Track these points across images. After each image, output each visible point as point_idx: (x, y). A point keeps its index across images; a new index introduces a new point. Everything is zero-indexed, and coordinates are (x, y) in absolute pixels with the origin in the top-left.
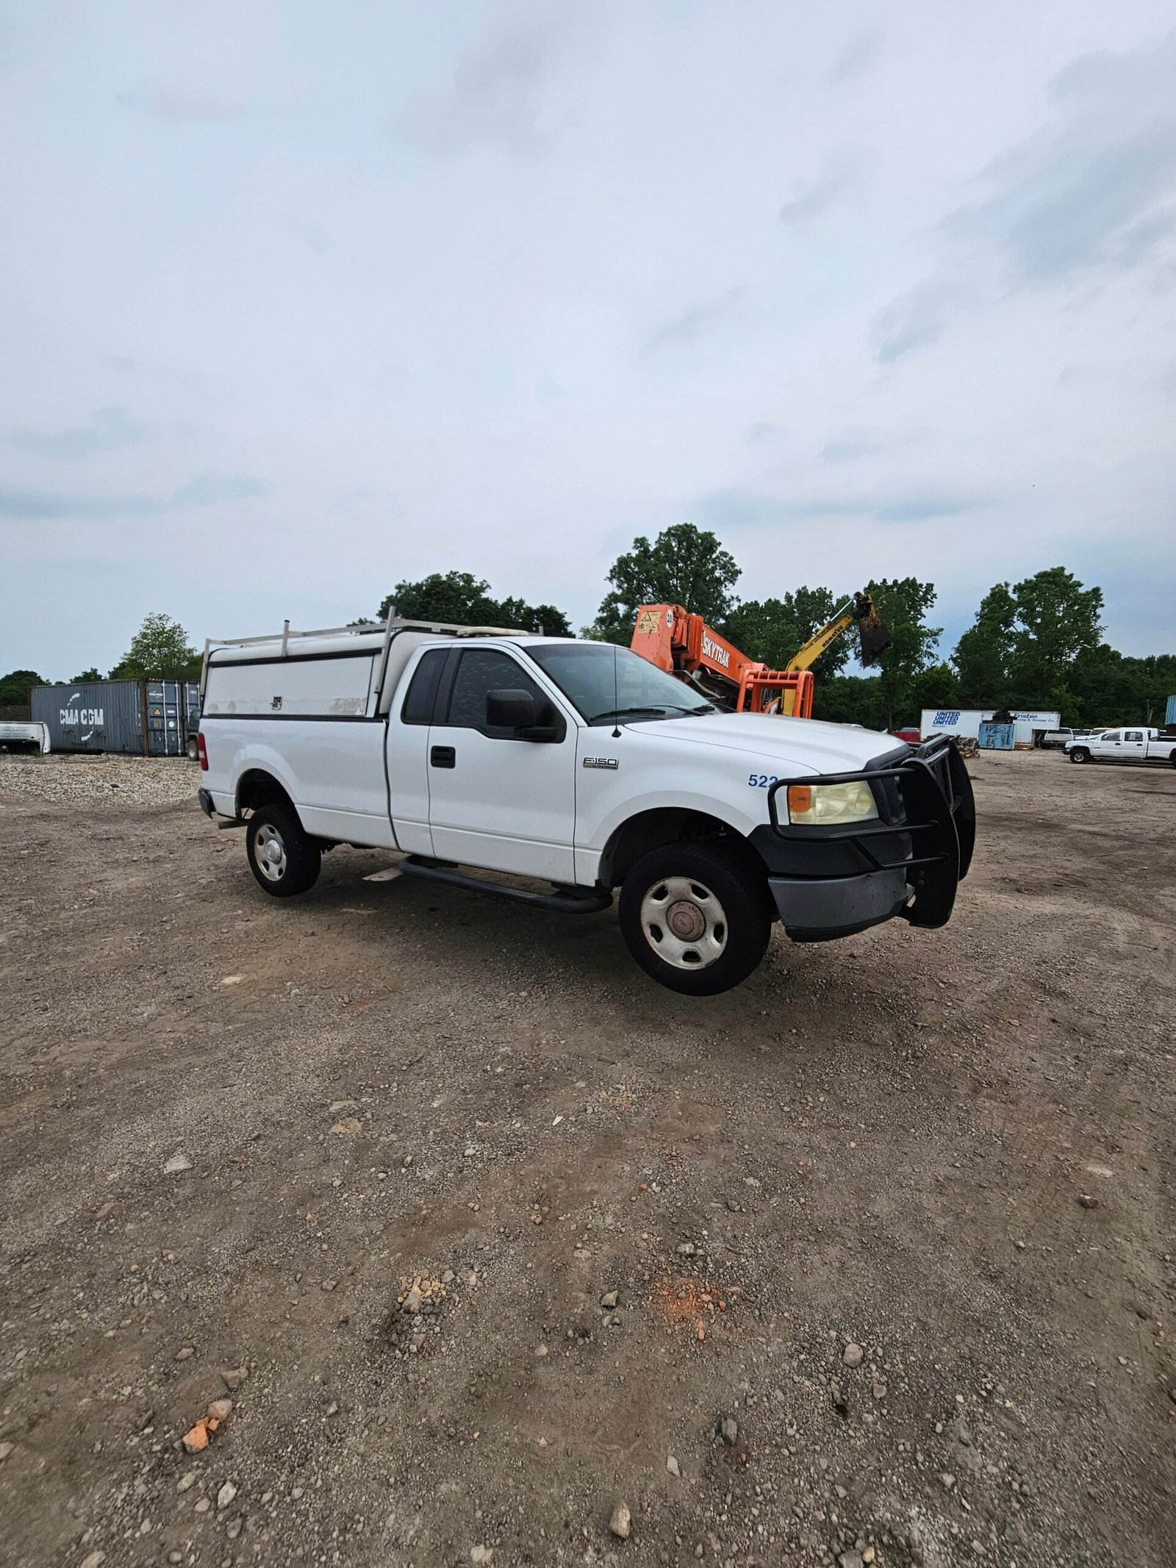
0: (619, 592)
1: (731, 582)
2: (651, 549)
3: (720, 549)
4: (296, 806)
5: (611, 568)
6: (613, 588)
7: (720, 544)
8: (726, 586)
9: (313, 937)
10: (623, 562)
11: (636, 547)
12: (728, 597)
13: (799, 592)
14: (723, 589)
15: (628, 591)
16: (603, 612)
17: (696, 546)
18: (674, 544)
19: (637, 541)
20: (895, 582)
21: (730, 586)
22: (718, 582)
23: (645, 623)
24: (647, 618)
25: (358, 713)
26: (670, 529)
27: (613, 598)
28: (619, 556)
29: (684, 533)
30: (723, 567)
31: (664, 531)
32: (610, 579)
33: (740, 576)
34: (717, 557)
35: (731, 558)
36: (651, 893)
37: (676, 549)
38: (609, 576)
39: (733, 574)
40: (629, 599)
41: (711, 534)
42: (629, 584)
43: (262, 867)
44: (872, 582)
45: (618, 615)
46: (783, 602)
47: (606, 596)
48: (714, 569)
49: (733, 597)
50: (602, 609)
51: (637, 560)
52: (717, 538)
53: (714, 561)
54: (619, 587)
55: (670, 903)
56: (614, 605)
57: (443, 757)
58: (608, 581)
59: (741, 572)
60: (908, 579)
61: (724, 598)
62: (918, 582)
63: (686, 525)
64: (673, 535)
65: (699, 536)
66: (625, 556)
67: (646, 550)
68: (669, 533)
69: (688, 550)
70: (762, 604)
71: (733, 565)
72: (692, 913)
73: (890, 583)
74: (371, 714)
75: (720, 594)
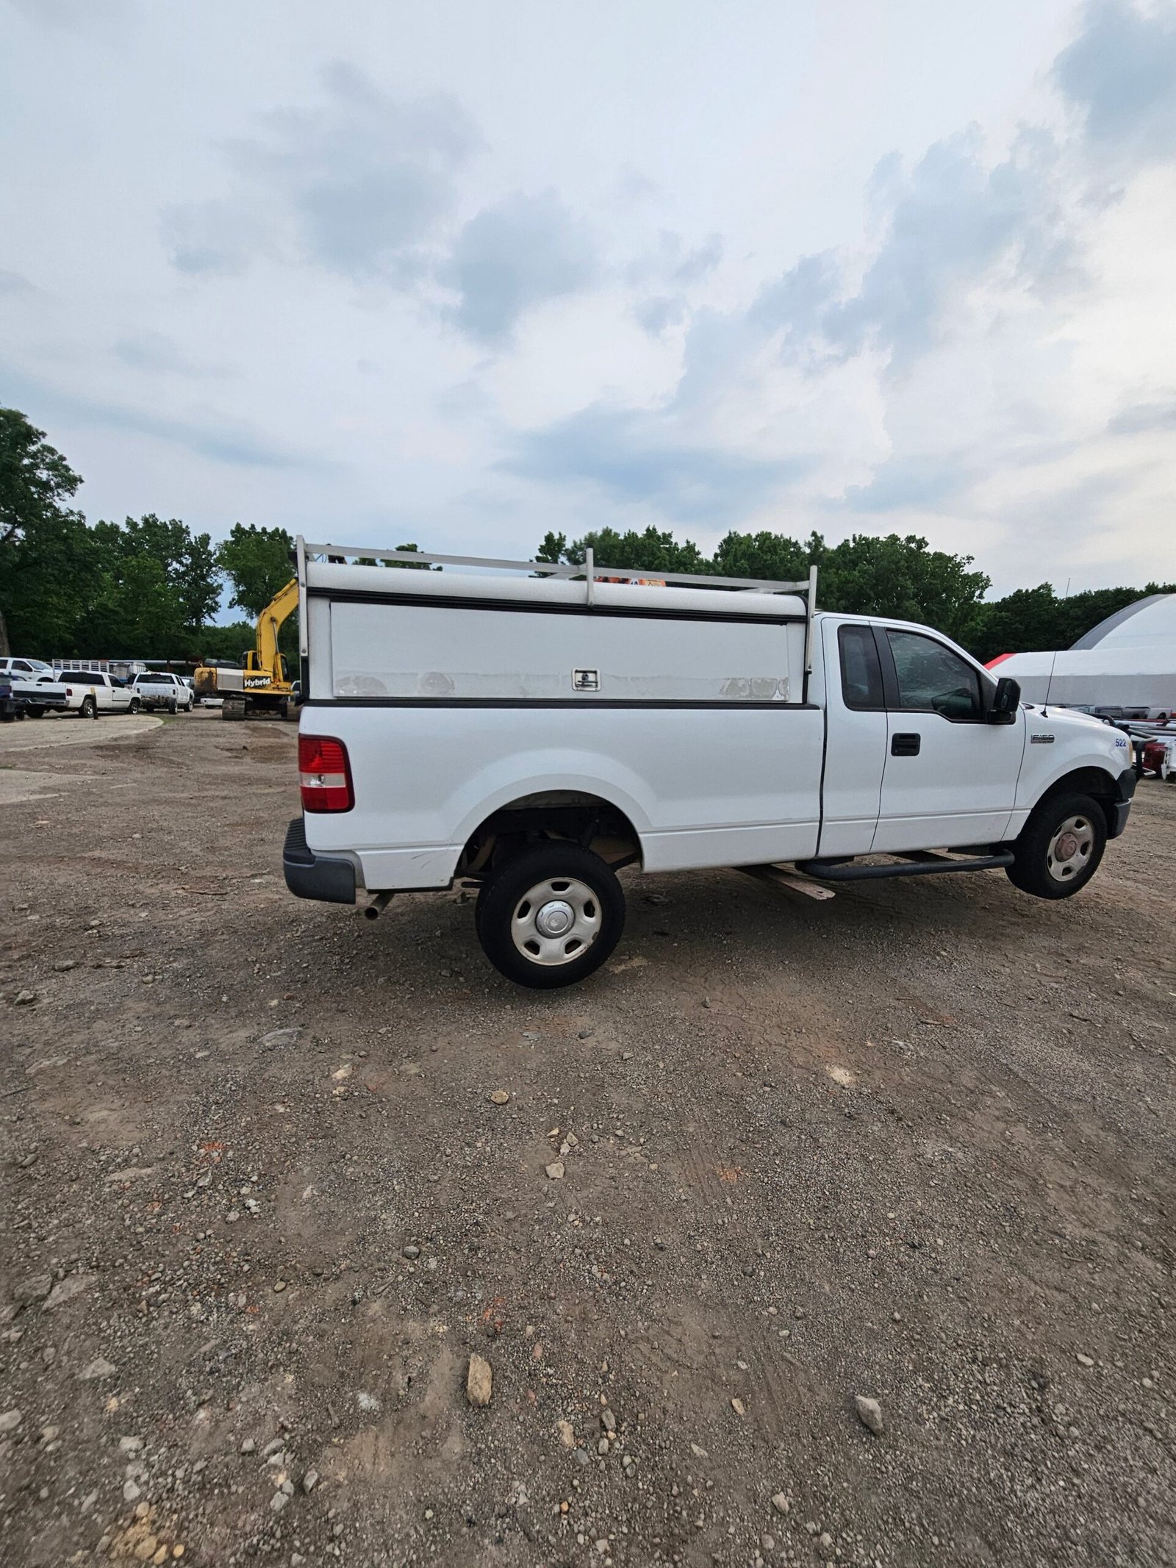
1: (68, 490)
3: (44, 441)
4: (641, 836)
8: (58, 494)
12: (64, 510)
13: (146, 520)
14: (56, 498)
20: (264, 529)
21: (67, 495)
22: (45, 486)
25: (777, 697)
33: (79, 486)
34: (39, 451)
35: (64, 459)
39: (69, 481)
41: (22, 416)
44: (238, 525)
48: (35, 467)
49: (72, 512)
53: (34, 456)
57: (906, 745)
59: (82, 481)
60: (277, 530)
62: (289, 534)
71: (68, 469)
73: (259, 529)
75: (49, 504)
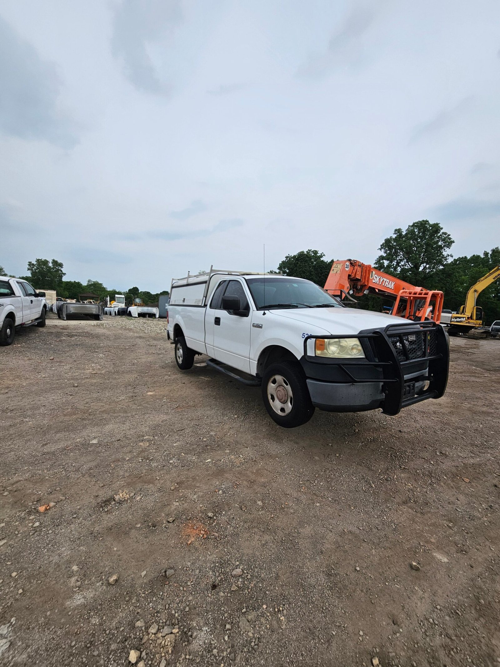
0: (385, 255)
1: (448, 247)
2: (404, 234)
3: (442, 231)
4: (185, 337)
5: (382, 244)
6: (382, 253)
7: (442, 229)
8: (444, 250)
9: (184, 385)
10: (388, 241)
11: (395, 233)
12: (446, 255)
13: (493, 251)
15: (389, 254)
16: (376, 265)
17: (428, 231)
18: (416, 231)
19: (396, 230)
21: (447, 249)
22: (441, 247)
23: (335, 269)
24: (336, 266)
25: (200, 304)
26: (414, 224)
27: (382, 258)
28: (386, 238)
29: (422, 225)
30: (443, 240)
31: (411, 224)
32: (381, 249)
33: (453, 244)
34: (440, 235)
35: (449, 235)
36: (271, 381)
37: (417, 233)
38: (380, 248)
39: (449, 243)
40: (389, 258)
41: (437, 224)
42: (390, 251)
43: (178, 358)
45: (384, 265)
46: (482, 256)
47: (378, 257)
48: (438, 241)
49: (448, 255)
50: (376, 263)
51: (395, 240)
52: (441, 226)
53: (439, 237)
54: (385, 252)
55: (277, 386)
56: (382, 261)
57: (217, 321)
58: (379, 251)
59: (454, 242)
61: (443, 255)
63: (423, 221)
64: (416, 226)
65: (431, 226)
66: (389, 238)
67: (401, 235)
68: (413, 225)
69: (424, 233)
70: (469, 258)
71: (450, 239)
72: (282, 391)
74: (203, 305)
75: (441, 253)
